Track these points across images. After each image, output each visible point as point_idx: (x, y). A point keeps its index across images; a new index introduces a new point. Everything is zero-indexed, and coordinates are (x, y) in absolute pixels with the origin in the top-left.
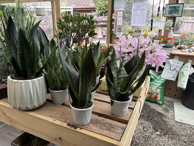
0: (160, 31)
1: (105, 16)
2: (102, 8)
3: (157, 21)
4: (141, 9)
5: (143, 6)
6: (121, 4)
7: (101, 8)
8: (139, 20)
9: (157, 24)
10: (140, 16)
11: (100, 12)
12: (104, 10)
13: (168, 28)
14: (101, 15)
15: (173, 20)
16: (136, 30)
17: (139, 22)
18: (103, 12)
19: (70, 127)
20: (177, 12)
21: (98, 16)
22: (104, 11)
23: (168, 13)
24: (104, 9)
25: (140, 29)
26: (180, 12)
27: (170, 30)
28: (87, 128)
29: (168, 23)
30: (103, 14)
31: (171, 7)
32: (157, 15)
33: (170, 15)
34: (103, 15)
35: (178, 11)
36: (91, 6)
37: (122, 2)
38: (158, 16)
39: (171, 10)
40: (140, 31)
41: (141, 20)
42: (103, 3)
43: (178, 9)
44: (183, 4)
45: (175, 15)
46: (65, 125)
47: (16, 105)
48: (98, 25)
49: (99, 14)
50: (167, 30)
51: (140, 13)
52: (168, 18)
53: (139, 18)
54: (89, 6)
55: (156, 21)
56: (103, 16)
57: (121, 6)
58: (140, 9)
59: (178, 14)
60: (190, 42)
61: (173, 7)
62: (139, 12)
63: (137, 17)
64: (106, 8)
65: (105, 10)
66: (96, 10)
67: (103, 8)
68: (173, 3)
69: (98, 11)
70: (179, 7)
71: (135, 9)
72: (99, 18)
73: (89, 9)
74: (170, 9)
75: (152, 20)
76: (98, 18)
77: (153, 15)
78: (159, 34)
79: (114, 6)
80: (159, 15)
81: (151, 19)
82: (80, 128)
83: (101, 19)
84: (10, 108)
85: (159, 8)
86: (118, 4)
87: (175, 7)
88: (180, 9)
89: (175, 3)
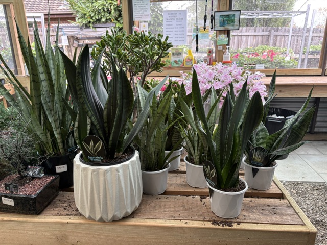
0: (210, 52)
1: (94, 29)
2: (88, 15)
3: (204, 36)
4: (177, 19)
5: (180, 14)
6: (146, 11)
7: (85, 15)
8: (176, 36)
9: (205, 41)
10: (177, 29)
11: (84, 22)
12: (92, 18)
13: (221, 47)
14: (87, 26)
15: (226, 35)
16: (174, 51)
17: (176, 39)
18: (90, 22)
19: (219, 226)
20: (232, 24)
21: (81, 28)
22: (92, 21)
23: (219, 25)
24: (92, 16)
25: (181, 50)
26: (236, 23)
27: (224, 50)
28: (245, 219)
29: (221, 40)
30: (91, 25)
31: (223, 16)
32: (203, 28)
33: (222, 28)
34: (91, 27)
35: (233, 22)
36: (59, 10)
37: (147, 7)
38: (205, 28)
39: (224, 21)
40: (180, 54)
41: (179, 36)
42: (87, 7)
43: (233, 18)
44: (240, 11)
45: (230, 27)
46: (209, 225)
47: (107, 214)
48: (79, 44)
49: (83, 26)
50: (219, 50)
51: (177, 25)
52: (221, 32)
53: (176, 33)
54: (55, 11)
55: (202, 37)
56: (91, 29)
57: (145, 13)
58: (175, 18)
59: (233, 25)
60: (252, 65)
61: (225, 15)
62: (174, 23)
63: (172, 31)
64: (95, 14)
65: (94, 19)
66: (76, 19)
67: (90, 15)
68: (225, 10)
69: (80, 20)
70: (234, 15)
71: (168, 18)
72: (84, 33)
73: (56, 16)
74: (221, 19)
75: (197, 36)
76: (82, 32)
77: (198, 27)
78: (209, 56)
79: (134, 14)
80: (207, 28)
81: (195, 34)
82: (236, 223)
83: (87, 33)
84: (80, 223)
85: (206, 16)
86: (139, 10)
87: (228, 15)
88: (236, 19)
89: (228, 10)
